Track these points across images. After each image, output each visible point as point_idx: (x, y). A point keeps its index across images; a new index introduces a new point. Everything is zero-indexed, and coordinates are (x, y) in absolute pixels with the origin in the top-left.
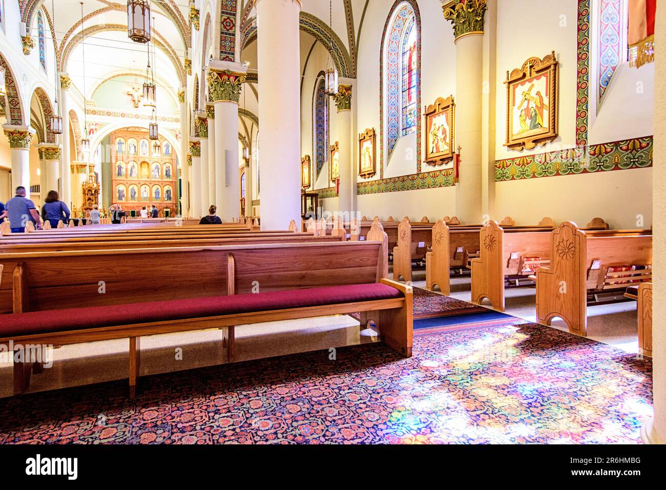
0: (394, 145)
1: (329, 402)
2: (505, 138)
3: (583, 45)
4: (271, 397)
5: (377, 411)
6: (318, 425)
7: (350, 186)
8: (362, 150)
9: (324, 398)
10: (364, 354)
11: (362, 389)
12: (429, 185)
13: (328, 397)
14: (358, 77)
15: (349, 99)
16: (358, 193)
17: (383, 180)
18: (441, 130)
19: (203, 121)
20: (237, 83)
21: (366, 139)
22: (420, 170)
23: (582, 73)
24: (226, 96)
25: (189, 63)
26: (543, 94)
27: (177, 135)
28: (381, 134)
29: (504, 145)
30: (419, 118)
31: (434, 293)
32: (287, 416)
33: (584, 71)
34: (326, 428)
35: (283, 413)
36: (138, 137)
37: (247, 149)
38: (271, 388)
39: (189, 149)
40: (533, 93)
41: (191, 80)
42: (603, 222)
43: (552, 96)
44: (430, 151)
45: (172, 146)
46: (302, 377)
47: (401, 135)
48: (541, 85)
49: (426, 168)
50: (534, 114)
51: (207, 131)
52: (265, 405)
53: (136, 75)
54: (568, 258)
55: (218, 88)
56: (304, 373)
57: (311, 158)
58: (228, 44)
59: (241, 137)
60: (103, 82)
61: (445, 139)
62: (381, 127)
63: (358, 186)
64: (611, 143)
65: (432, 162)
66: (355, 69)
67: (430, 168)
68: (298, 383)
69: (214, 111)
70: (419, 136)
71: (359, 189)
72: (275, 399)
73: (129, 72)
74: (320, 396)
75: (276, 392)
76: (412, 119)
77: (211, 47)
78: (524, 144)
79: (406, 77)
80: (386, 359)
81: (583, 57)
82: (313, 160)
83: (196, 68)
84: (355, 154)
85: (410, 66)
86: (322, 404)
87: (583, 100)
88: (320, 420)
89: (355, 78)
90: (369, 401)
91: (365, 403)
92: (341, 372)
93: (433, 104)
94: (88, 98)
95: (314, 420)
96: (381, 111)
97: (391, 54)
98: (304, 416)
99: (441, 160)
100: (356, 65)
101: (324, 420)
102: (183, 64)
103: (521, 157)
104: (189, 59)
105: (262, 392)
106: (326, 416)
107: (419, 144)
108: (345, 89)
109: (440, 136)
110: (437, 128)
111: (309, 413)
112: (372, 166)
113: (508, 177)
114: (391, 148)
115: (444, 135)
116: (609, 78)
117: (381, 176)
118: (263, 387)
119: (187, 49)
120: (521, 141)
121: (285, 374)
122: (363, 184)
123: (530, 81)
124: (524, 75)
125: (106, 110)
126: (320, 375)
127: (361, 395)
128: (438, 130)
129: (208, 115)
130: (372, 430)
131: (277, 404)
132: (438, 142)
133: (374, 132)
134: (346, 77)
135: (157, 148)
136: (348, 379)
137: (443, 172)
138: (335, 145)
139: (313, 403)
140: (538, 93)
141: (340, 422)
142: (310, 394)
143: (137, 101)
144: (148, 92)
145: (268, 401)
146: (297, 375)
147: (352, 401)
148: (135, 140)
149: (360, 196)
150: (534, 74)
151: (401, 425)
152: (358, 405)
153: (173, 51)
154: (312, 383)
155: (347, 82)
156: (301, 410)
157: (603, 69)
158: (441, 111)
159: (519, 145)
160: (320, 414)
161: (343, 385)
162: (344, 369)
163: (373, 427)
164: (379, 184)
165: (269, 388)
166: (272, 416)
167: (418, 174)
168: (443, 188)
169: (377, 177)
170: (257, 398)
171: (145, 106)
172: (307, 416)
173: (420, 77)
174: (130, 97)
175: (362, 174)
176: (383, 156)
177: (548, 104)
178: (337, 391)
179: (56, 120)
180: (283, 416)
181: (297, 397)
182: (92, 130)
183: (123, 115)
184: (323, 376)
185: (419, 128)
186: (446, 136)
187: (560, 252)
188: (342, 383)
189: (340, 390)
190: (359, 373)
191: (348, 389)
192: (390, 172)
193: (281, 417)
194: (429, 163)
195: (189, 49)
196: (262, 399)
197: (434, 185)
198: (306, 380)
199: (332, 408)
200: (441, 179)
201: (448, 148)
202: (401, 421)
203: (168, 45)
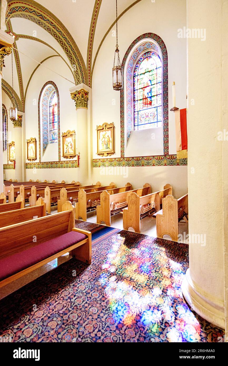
0: (46, 147)
1: (69, 311)
2: (97, 151)
3: (122, 122)
4: (35, 322)
5: (94, 305)
6: (72, 330)
7: (22, 164)
8: (29, 148)
9: (65, 308)
10: (70, 269)
11: (80, 293)
12: (64, 166)
13: (67, 307)
14: (25, 112)
15: (21, 121)
16: (27, 168)
17: (41, 163)
18: (70, 144)
21: (31, 142)
22: (60, 160)
23: (122, 132)
26: (110, 137)
28: (40, 141)
29: (96, 154)
30: (59, 137)
31: (80, 221)
32: (52, 332)
33: (123, 131)
34: (78, 330)
35: (49, 331)
38: (31, 315)
40: (106, 136)
42: (130, 184)
43: (113, 138)
44: (65, 152)
46: (45, 298)
47: (49, 143)
48: (109, 133)
49: (63, 159)
50: (107, 143)
52: (34, 331)
54: (134, 205)
56: (46, 294)
61: (72, 148)
62: (40, 138)
63: (26, 164)
64: (131, 157)
65: (66, 157)
66: (24, 108)
67: (65, 159)
68: (46, 304)
70: (59, 145)
71: (26, 166)
72: (38, 322)
74: (62, 309)
75: (36, 317)
76: (56, 136)
78: (104, 154)
79: (52, 117)
80: (81, 269)
81: (122, 126)
84: (25, 149)
85: (53, 113)
86: (66, 314)
87: (123, 141)
88: (71, 326)
89: (24, 112)
90: (88, 300)
91: (86, 303)
92: (65, 286)
93: (66, 132)
95: (68, 327)
96: (39, 131)
97: (44, 105)
98: (62, 327)
99: (70, 156)
100: (25, 106)
101: (74, 325)
103: (103, 159)
105: (27, 320)
106: (73, 321)
107: (59, 149)
108: (20, 117)
109: (70, 146)
110: (68, 143)
111: (63, 324)
112: (35, 155)
113: (98, 166)
114: (45, 148)
115: (71, 146)
116: (130, 135)
117: (40, 161)
118: (26, 317)
120: (102, 153)
121: (35, 300)
122: (29, 164)
123: (105, 131)
124: (103, 129)
126: (54, 292)
127: (82, 298)
128: (69, 144)
130: (99, 320)
131: (41, 326)
132: (68, 148)
133: (36, 140)
134: (21, 111)
136: (70, 289)
137: (71, 162)
138: (12, 143)
139: (62, 315)
140: (108, 136)
141: (81, 322)
142: (56, 309)
145: (34, 326)
146: (42, 298)
147: (80, 304)
149: (28, 169)
150: (107, 129)
151: (108, 309)
152: (84, 306)
154: (53, 300)
155: (21, 114)
156: (58, 324)
157: (128, 132)
158: (69, 136)
159: (102, 154)
160: (69, 321)
161: (70, 294)
162: (65, 284)
163: (98, 317)
164: (39, 164)
165: (30, 315)
166: (43, 337)
167: (59, 162)
168: (71, 169)
169: (38, 161)
170: (26, 327)
172: (63, 326)
173: (59, 119)
175: (29, 159)
176: (40, 152)
177: (111, 141)
178: (69, 300)
180: (50, 334)
181: (51, 315)
184: (56, 293)
185: (59, 141)
186: (72, 147)
187: (131, 203)
188: (69, 294)
189: (70, 299)
190: (74, 283)
191: (74, 297)
192: (45, 159)
193: (49, 335)
194: (65, 157)
196: (30, 327)
197: (67, 167)
198: (49, 299)
199: (73, 314)
200: (70, 164)
201: (73, 152)
202: (108, 307)
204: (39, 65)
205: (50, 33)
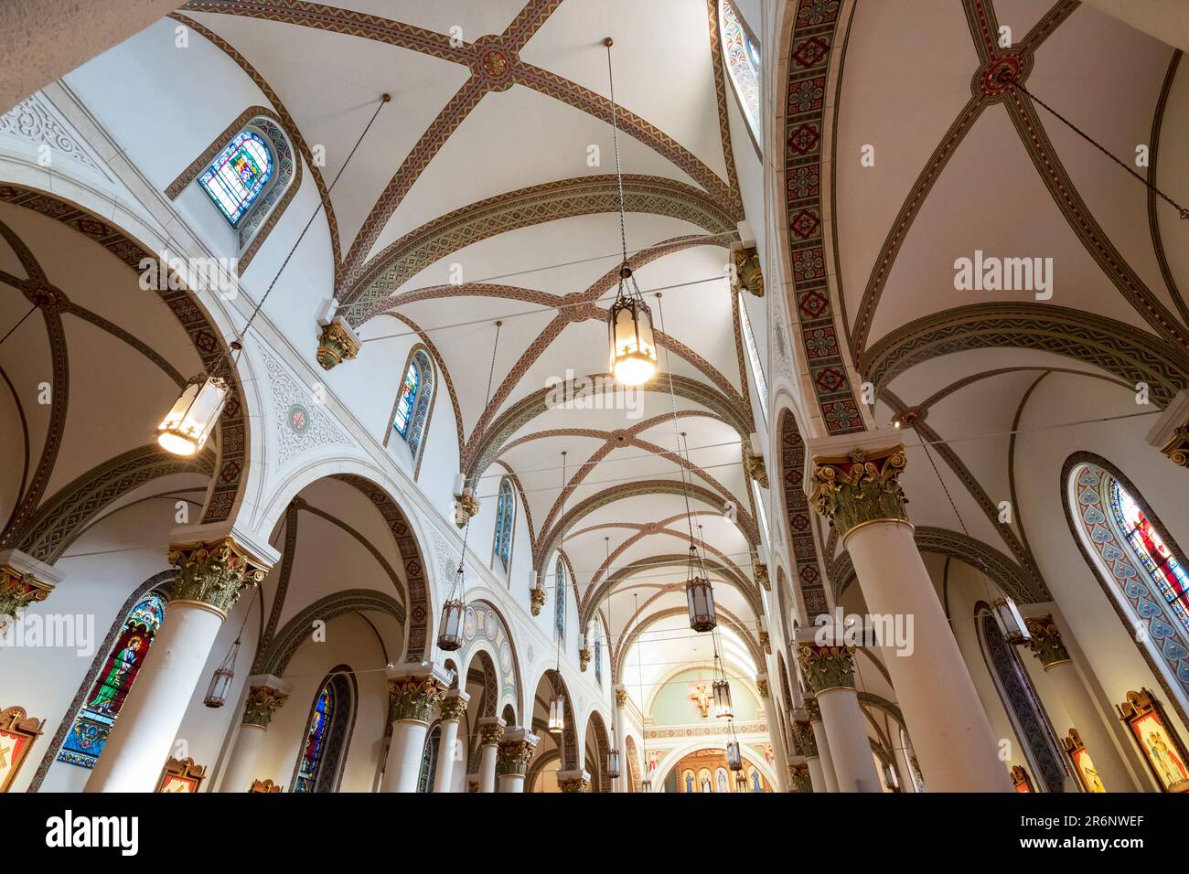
14: (1054, 597)
15: (1056, 638)
19: (804, 726)
20: (844, 656)
21: (1138, 714)
24: (832, 681)
25: (765, 636)
27: (767, 755)
36: (712, 765)
37: (892, 769)
39: (790, 779)
41: (772, 661)
45: (763, 777)
51: (815, 743)
53: (700, 668)
55: (817, 671)
57: (1029, 773)
58: (816, 601)
59: (875, 746)
60: (662, 687)
66: (1043, 585)
69: (818, 706)
73: (690, 666)
77: (792, 610)
82: (1035, 777)
83: (777, 643)
89: (1050, 600)
94: (646, 715)
97: (1103, 544)
100: (1041, 577)
102: (758, 640)
104: (764, 630)
108: (1040, 624)
119: (759, 618)
125: (667, 727)
129: (811, 716)
133: (1151, 696)
134: (1031, 602)
135: (742, 783)
138: (1072, 737)
143: (704, 708)
144: (720, 694)
148: (708, 772)
153: (741, 625)
155: (1039, 610)
171: (718, 717)
174: (696, 703)
179: (612, 756)
182: (652, 762)
183: (689, 733)
195: (761, 617)
203: (734, 618)
204: (1013, 437)
205: (981, 346)
